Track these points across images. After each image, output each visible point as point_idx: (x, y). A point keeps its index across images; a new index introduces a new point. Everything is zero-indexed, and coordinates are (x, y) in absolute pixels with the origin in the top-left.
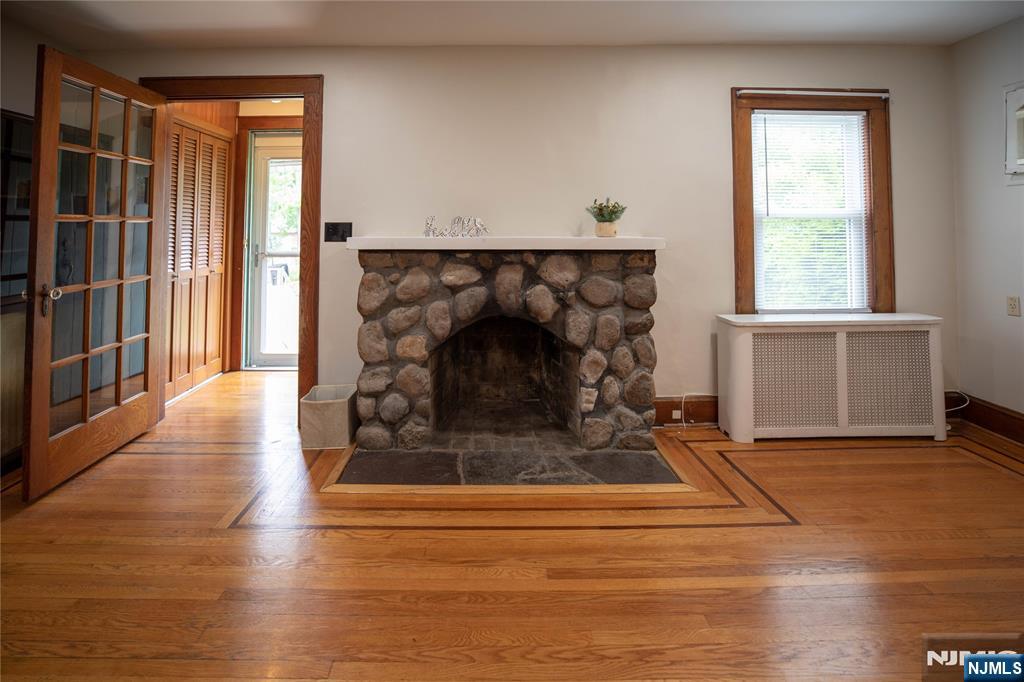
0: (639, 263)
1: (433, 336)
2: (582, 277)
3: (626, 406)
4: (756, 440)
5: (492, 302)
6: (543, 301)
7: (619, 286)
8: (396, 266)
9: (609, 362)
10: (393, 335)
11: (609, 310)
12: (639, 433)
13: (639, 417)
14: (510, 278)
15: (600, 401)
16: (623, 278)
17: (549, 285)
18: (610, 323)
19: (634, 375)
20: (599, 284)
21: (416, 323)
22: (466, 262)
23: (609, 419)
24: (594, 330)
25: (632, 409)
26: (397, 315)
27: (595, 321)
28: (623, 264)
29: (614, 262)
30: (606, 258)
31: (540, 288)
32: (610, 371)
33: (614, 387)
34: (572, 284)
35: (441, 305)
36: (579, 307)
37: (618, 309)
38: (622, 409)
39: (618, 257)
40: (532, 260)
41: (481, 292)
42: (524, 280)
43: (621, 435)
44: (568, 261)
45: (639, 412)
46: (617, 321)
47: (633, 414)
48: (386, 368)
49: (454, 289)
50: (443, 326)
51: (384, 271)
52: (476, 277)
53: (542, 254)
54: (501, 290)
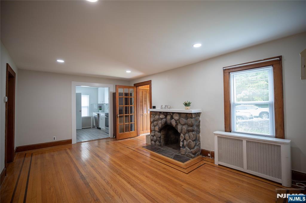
0: (189, 116)
1: (159, 127)
2: (180, 118)
3: (188, 148)
4: (219, 165)
5: (166, 122)
6: (174, 123)
7: (186, 120)
8: (154, 114)
9: (184, 137)
10: (155, 126)
11: (184, 126)
12: (190, 154)
13: (190, 150)
14: (169, 117)
15: (183, 145)
16: (187, 119)
17: (175, 119)
18: (184, 128)
19: (189, 141)
20: (182, 120)
21: (157, 124)
22: (163, 114)
23: (185, 149)
24: (182, 130)
25: (189, 148)
26: (155, 123)
27: (182, 128)
28: (186, 116)
29: (185, 115)
30: (183, 114)
31: (173, 120)
32: (185, 139)
33: (185, 143)
34: (178, 119)
35: (160, 121)
36: (179, 125)
37: (186, 126)
38: (187, 148)
39: (186, 114)
40: (172, 114)
41: (165, 119)
42: (171, 118)
43: (186, 153)
44: (177, 114)
46: (186, 129)
47: (189, 149)
48: (154, 132)
49: (162, 119)
50: (160, 125)
51: (153, 115)
52: (164, 117)
53: (173, 113)
54: (167, 120)
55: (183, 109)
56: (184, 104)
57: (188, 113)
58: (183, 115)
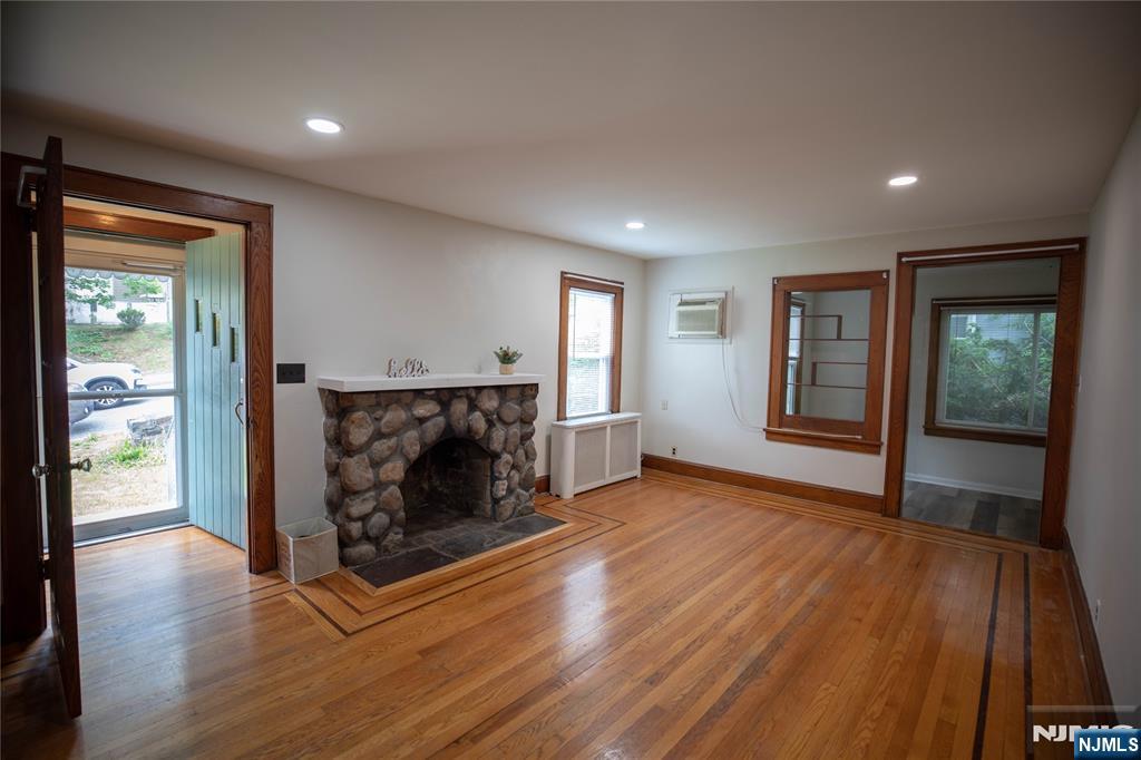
0: (531, 392)
1: (408, 460)
2: (501, 404)
3: (521, 488)
4: (577, 495)
5: (449, 427)
6: (479, 423)
7: (520, 408)
8: (379, 405)
9: (513, 461)
10: (377, 464)
11: (514, 426)
12: (528, 504)
13: (528, 493)
14: (460, 407)
15: (509, 488)
16: (522, 403)
17: (482, 411)
18: (514, 434)
19: (526, 467)
20: (509, 408)
21: (395, 451)
22: (431, 398)
23: (513, 499)
24: (506, 440)
25: (524, 489)
26: (380, 446)
27: (507, 434)
28: (522, 394)
29: (516, 393)
30: (513, 390)
31: (477, 414)
32: (514, 466)
33: (516, 477)
34: (495, 409)
35: (413, 433)
36: (499, 425)
37: (519, 424)
38: (519, 490)
40: (473, 394)
41: (440, 419)
42: (468, 408)
43: (519, 508)
44: (492, 391)
45: (527, 491)
46: (518, 433)
47: (524, 493)
48: (373, 493)
49: (422, 420)
50: (414, 451)
51: (370, 409)
52: (437, 409)
53: (479, 389)
54: (454, 418)
55: (494, 375)
56: (496, 353)
57: (526, 385)
58: (515, 393)
